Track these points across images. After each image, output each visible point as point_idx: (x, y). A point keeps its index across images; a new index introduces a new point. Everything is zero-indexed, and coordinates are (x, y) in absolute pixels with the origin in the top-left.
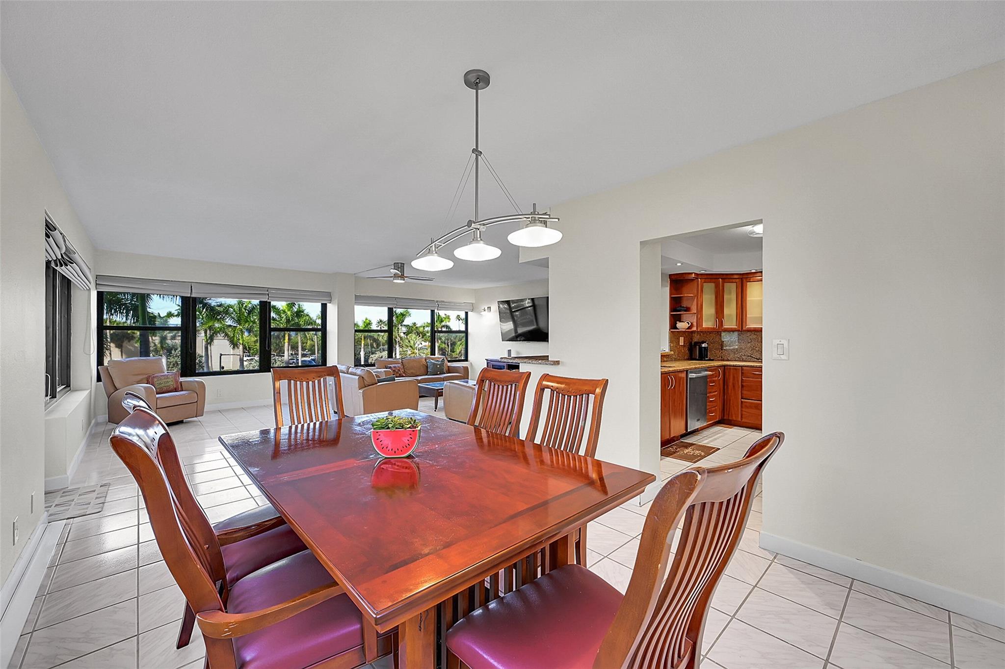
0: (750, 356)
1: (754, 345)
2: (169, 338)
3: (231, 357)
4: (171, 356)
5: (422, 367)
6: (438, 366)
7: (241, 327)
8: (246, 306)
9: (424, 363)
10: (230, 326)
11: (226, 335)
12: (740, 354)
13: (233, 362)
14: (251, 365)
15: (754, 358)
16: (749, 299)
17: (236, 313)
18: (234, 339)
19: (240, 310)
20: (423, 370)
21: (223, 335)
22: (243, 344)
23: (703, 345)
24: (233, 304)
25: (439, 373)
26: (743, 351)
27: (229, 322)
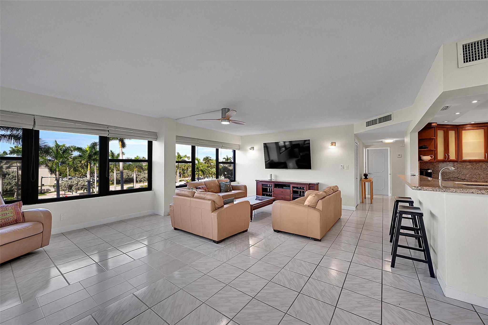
0: (457, 178)
1: (459, 170)
2: (4, 168)
3: (48, 179)
4: (5, 179)
5: (217, 187)
6: (228, 186)
7: (58, 161)
8: (61, 148)
9: (218, 184)
10: (50, 160)
11: (47, 166)
12: (449, 176)
13: (50, 182)
14: (64, 183)
15: (460, 179)
16: (464, 141)
17: (54, 153)
18: (52, 168)
19: (57, 150)
20: (218, 189)
21: (45, 165)
22: (59, 171)
23: (429, 171)
24: (52, 147)
25: (229, 190)
26: (451, 174)
27: (49, 158)
